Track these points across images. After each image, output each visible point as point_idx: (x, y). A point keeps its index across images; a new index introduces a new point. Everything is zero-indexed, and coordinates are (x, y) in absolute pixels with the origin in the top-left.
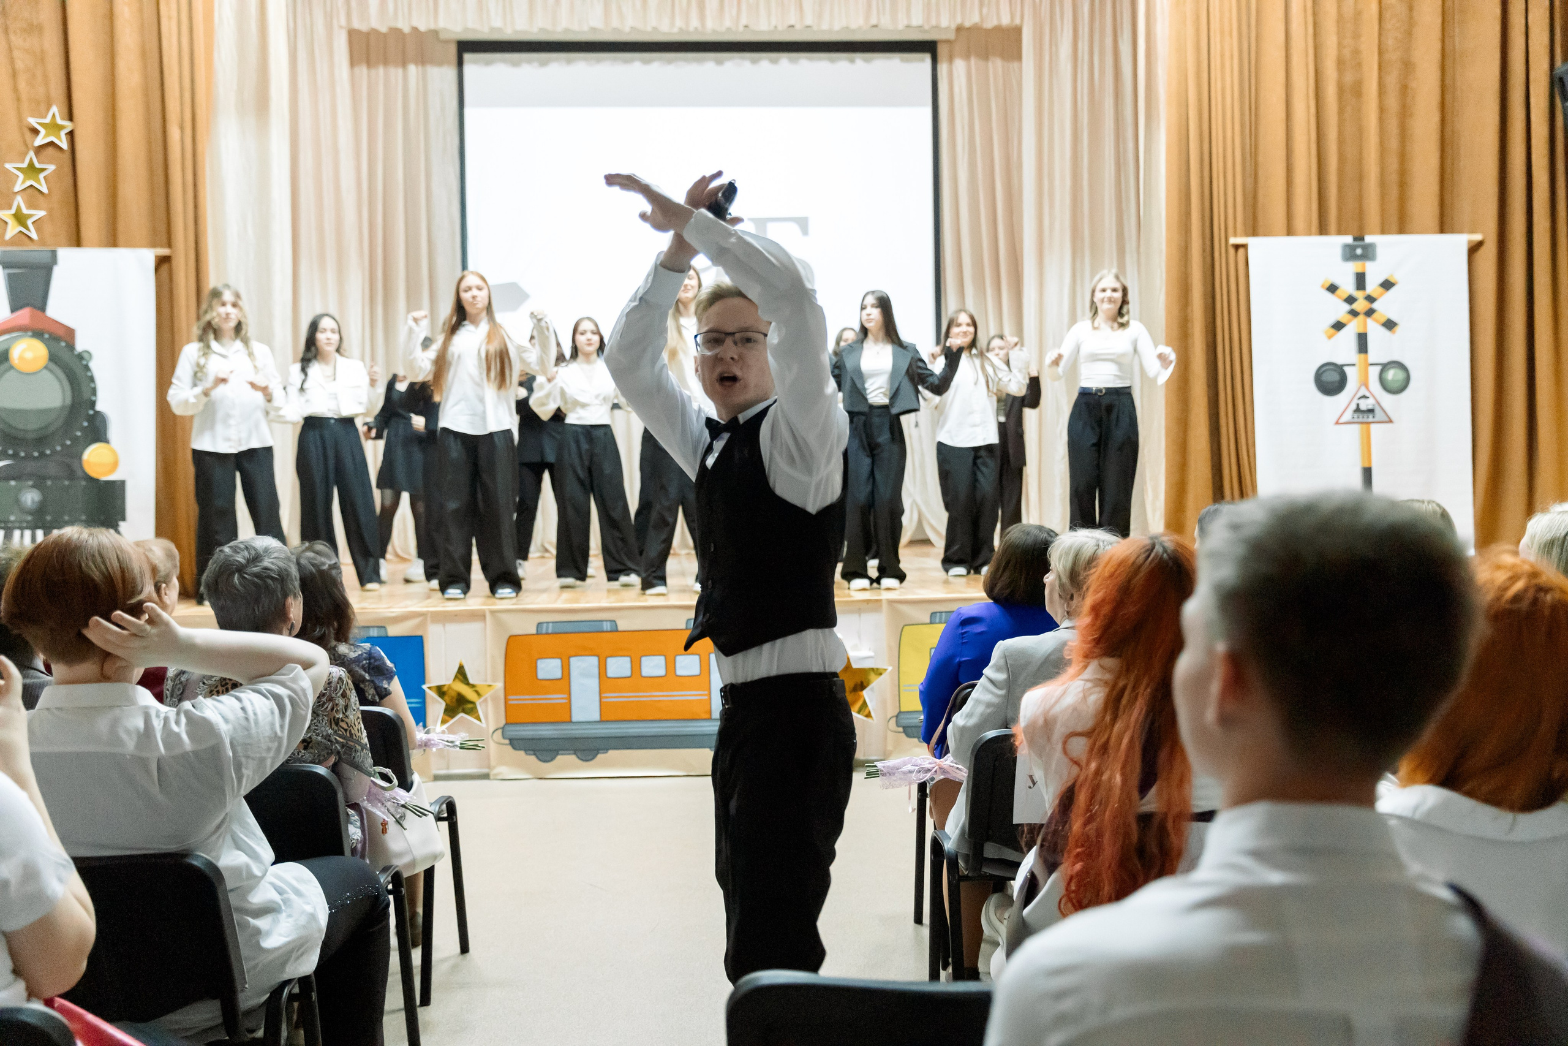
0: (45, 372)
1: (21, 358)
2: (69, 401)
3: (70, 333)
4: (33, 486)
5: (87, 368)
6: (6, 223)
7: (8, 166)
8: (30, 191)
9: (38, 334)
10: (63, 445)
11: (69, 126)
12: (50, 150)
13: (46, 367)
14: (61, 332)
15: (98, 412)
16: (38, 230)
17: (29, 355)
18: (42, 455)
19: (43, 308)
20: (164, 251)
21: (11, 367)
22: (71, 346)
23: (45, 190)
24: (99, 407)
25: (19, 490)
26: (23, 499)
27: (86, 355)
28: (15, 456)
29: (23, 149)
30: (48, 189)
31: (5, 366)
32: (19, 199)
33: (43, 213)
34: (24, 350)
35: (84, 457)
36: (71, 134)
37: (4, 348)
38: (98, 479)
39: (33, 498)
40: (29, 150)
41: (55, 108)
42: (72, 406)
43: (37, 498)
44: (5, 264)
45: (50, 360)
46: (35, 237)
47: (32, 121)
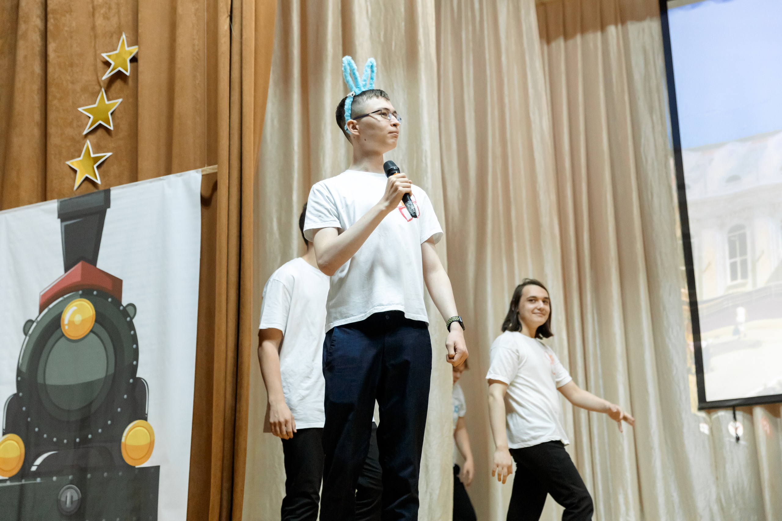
0: (92, 335)
1: (71, 323)
2: (112, 370)
3: (117, 283)
4: (72, 482)
5: (132, 327)
6: (75, 171)
7: (80, 109)
8: (100, 132)
9: (87, 294)
10: (105, 427)
11: (134, 50)
12: (118, 84)
13: (92, 331)
14: (108, 286)
15: (140, 379)
16: (102, 176)
17: (78, 319)
18: (85, 441)
19: (94, 261)
20: (209, 169)
21: (63, 335)
22: (118, 300)
23: (111, 128)
24: (140, 374)
25: (59, 487)
26: (63, 499)
27: (130, 310)
28: (57, 446)
29: (97, 88)
30: (114, 126)
31: (56, 335)
32: (88, 143)
33: (109, 154)
34: (75, 313)
35: (123, 440)
36: (134, 60)
37: (57, 313)
38: (134, 467)
39: (72, 497)
40: (101, 87)
41: (124, 36)
42: (114, 375)
43: (76, 498)
44: (63, 216)
45: (96, 321)
46: (99, 181)
47: (104, 55)
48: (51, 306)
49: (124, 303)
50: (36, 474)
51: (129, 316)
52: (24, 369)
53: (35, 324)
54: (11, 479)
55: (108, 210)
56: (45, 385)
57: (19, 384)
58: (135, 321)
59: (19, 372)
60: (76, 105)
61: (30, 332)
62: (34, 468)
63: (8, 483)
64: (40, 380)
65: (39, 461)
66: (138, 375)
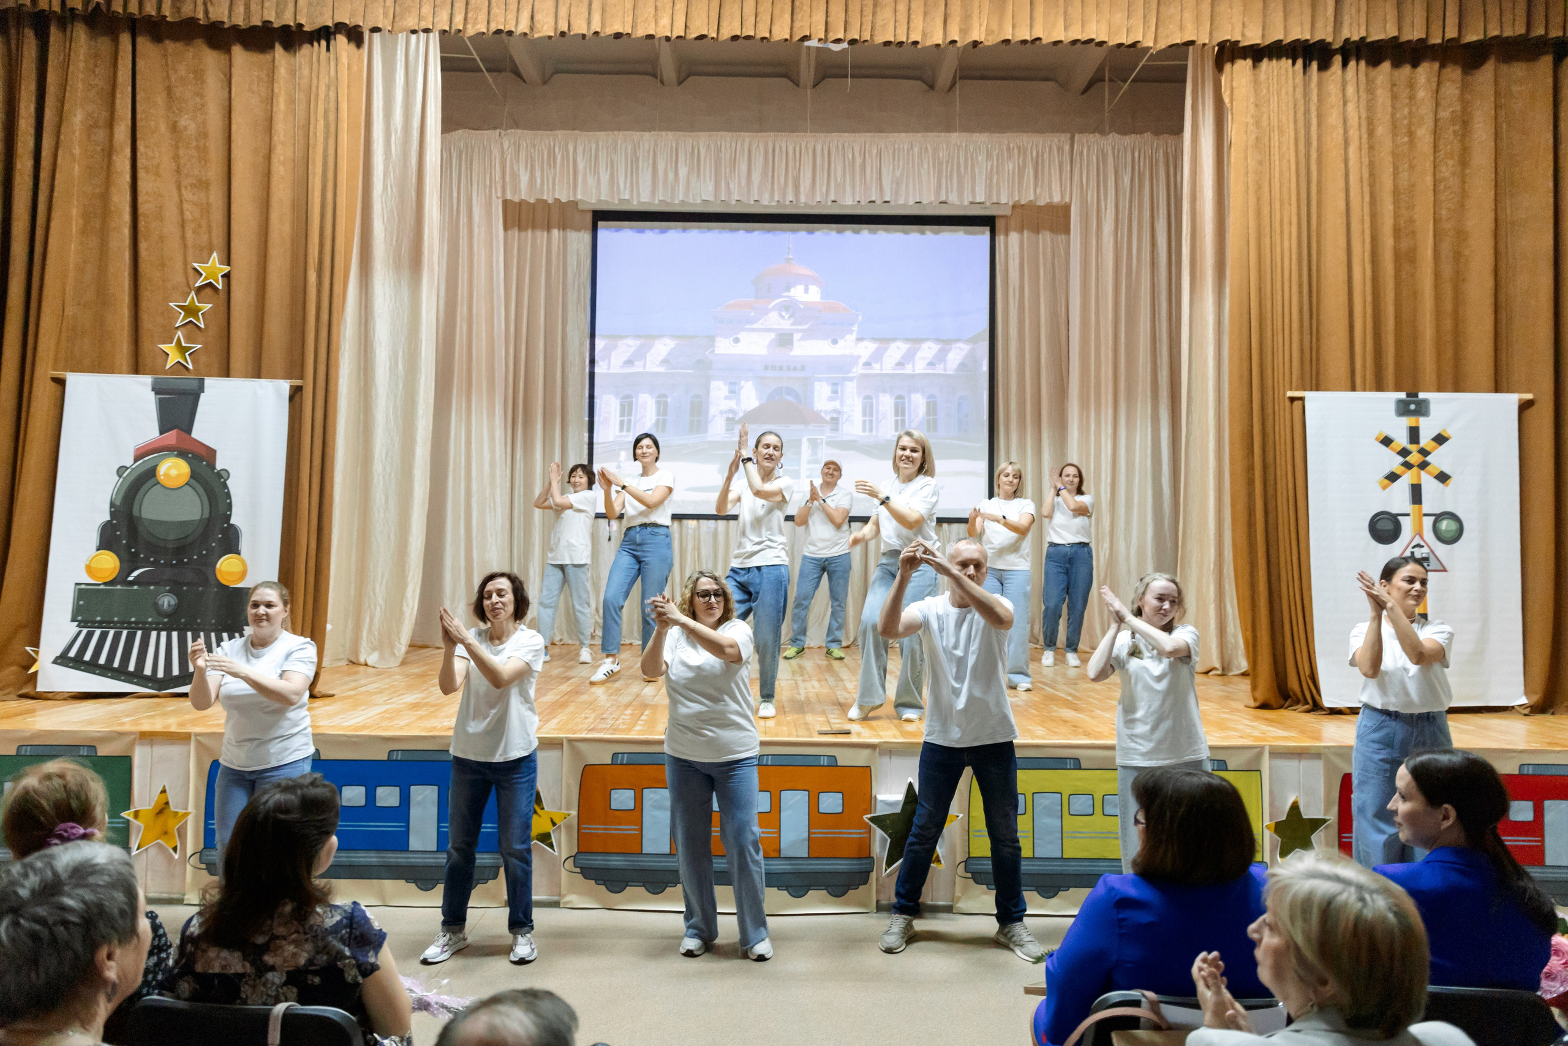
0: (187, 487)
1: (165, 475)
2: (206, 515)
3: (212, 453)
4: (169, 591)
5: (225, 486)
6: (168, 355)
7: (171, 304)
8: (189, 326)
9: (182, 454)
10: (200, 555)
11: (226, 269)
12: (208, 291)
13: (187, 484)
14: (203, 453)
15: (232, 525)
16: (193, 363)
17: (174, 472)
18: (180, 563)
19: (189, 430)
20: (298, 382)
21: (159, 483)
22: (212, 465)
23: (202, 326)
24: (233, 521)
25: (156, 594)
26: (160, 602)
27: (224, 474)
28: (155, 563)
29: (186, 289)
30: (205, 325)
31: (152, 481)
32: (179, 333)
33: (199, 346)
34: (170, 468)
35: (218, 566)
36: (227, 276)
37: (151, 465)
38: (228, 587)
39: (169, 602)
40: (191, 290)
41: (215, 255)
42: (209, 519)
43: (173, 602)
44: (157, 390)
45: (191, 477)
46: (190, 367)
47: (196, 265)
48: (146, 459)
49: (219, 467)
50: (132, 583)
51: (222, 478)
52: (118, 503)
53: (129, 470)
54: (105, 584)
55: (202, 394)
56: (140, 518)
57: (112, 514)
58: (228, 482)
59: (112, 505)
60: (167, 299)
61: (125, 475)
62: (130, 579)
63: (102, 587)
64: (135, 512)
65: (136, 573)
66: (231, 522)
